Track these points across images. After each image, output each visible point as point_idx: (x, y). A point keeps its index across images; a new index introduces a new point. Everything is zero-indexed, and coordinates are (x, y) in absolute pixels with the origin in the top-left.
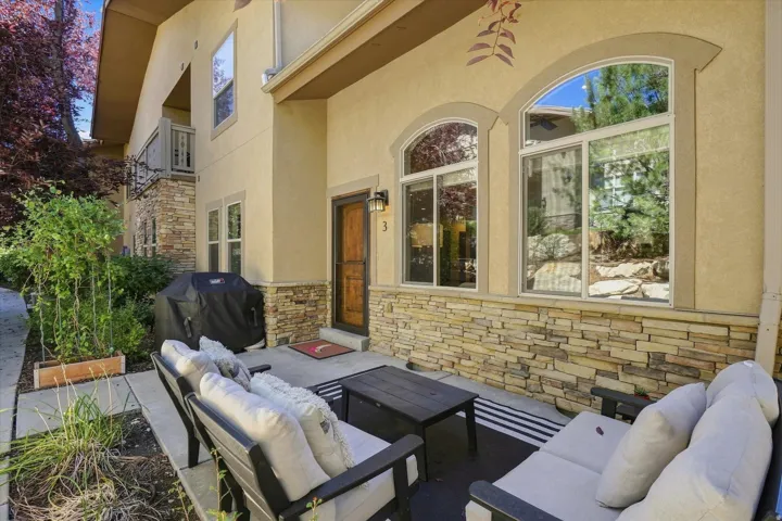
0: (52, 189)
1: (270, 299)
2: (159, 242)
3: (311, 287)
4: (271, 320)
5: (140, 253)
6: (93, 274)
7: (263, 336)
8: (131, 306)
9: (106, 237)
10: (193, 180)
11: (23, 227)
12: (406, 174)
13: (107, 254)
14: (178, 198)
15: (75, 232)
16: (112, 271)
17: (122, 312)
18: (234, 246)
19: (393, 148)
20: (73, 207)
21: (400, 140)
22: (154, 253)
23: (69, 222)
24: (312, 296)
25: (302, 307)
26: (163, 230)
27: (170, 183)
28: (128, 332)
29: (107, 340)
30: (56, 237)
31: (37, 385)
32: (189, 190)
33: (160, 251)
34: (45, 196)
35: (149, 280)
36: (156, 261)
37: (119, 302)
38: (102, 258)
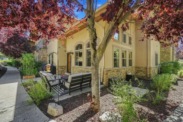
0: (26, 53)
1: (57, 68)
2: (41, 59)
3: (64, 66)
4: (57, 71)
5: (38, 61)
6: (31, 64)
7: (56, 73)
8: (36, 69)
9: (33, 59)
10: (47, 49)
11: (22, 58)
12: (76, 50)
13: (33, 61)
14: (44, 52)
15: (29, 58)
16: (34, 63)
17: (35, 70)
18: (52, 60)
19: (74, 46)
20: (29, 55)
21: (75, 45)
22: (40, 61)
23: (28, 57)
24: (64, 68)
25: (62, 69)
26: (41, 57)
27: (43, 49)
28: (36, 72)
29: (33, 73)
30: (26, 59)
31: (23, 79)
32: (46, 50)
33: (41, 60)
34: (25, 54)
35: (39, 65)
36: (40, 62)
37: (34, 68)
38: (32, 62)
